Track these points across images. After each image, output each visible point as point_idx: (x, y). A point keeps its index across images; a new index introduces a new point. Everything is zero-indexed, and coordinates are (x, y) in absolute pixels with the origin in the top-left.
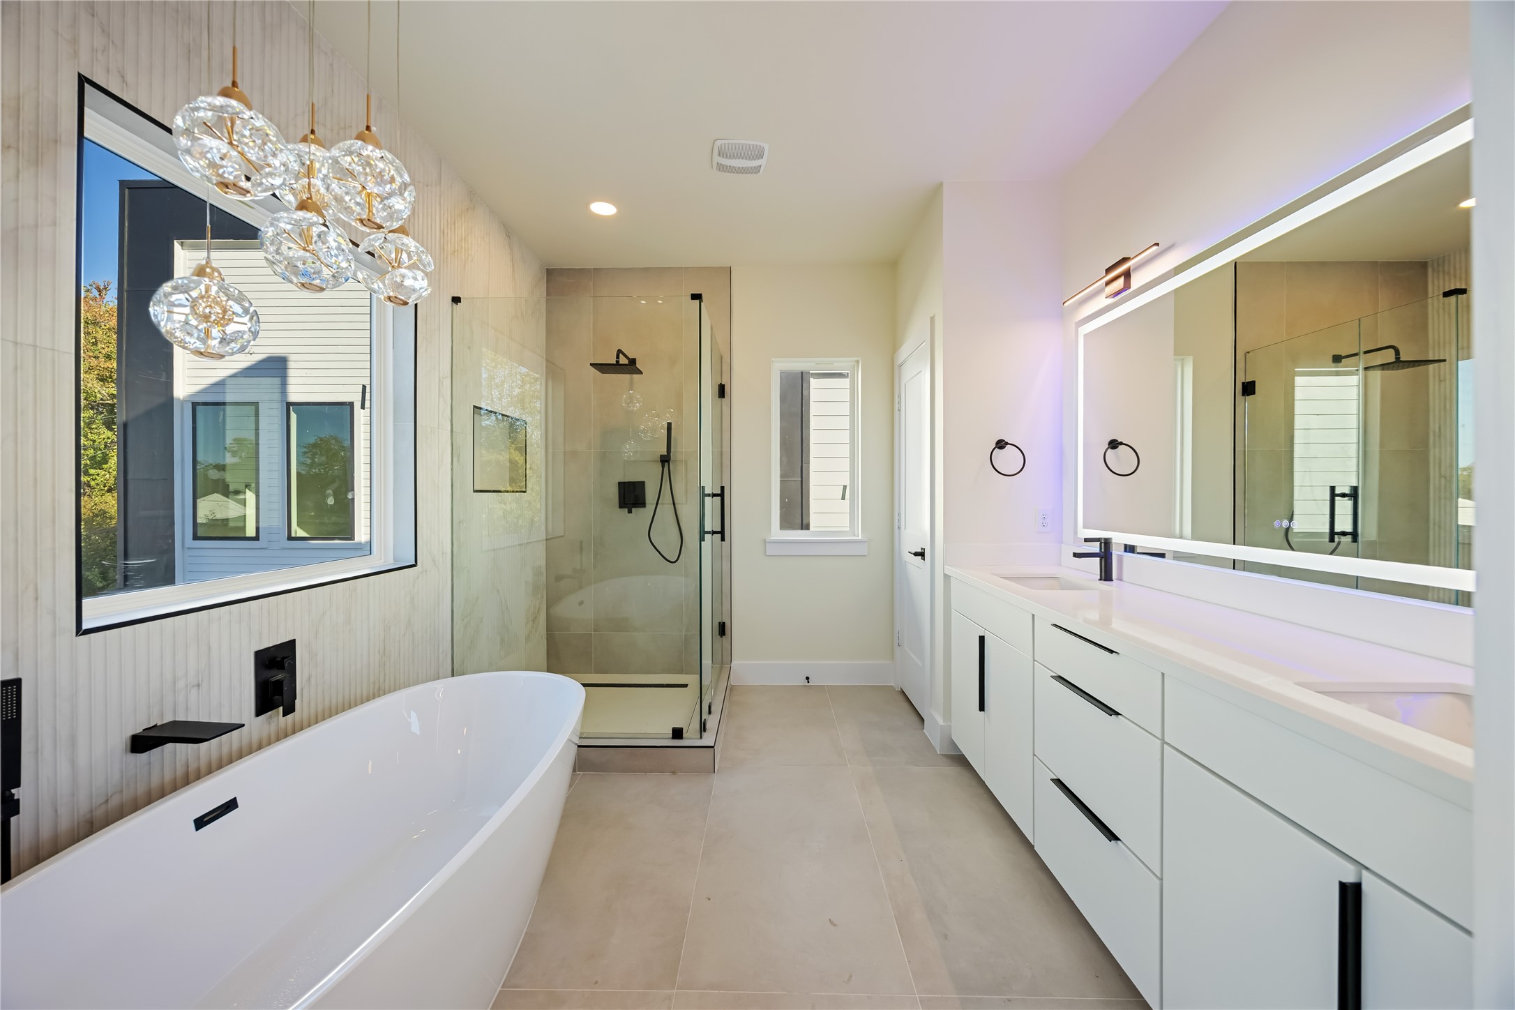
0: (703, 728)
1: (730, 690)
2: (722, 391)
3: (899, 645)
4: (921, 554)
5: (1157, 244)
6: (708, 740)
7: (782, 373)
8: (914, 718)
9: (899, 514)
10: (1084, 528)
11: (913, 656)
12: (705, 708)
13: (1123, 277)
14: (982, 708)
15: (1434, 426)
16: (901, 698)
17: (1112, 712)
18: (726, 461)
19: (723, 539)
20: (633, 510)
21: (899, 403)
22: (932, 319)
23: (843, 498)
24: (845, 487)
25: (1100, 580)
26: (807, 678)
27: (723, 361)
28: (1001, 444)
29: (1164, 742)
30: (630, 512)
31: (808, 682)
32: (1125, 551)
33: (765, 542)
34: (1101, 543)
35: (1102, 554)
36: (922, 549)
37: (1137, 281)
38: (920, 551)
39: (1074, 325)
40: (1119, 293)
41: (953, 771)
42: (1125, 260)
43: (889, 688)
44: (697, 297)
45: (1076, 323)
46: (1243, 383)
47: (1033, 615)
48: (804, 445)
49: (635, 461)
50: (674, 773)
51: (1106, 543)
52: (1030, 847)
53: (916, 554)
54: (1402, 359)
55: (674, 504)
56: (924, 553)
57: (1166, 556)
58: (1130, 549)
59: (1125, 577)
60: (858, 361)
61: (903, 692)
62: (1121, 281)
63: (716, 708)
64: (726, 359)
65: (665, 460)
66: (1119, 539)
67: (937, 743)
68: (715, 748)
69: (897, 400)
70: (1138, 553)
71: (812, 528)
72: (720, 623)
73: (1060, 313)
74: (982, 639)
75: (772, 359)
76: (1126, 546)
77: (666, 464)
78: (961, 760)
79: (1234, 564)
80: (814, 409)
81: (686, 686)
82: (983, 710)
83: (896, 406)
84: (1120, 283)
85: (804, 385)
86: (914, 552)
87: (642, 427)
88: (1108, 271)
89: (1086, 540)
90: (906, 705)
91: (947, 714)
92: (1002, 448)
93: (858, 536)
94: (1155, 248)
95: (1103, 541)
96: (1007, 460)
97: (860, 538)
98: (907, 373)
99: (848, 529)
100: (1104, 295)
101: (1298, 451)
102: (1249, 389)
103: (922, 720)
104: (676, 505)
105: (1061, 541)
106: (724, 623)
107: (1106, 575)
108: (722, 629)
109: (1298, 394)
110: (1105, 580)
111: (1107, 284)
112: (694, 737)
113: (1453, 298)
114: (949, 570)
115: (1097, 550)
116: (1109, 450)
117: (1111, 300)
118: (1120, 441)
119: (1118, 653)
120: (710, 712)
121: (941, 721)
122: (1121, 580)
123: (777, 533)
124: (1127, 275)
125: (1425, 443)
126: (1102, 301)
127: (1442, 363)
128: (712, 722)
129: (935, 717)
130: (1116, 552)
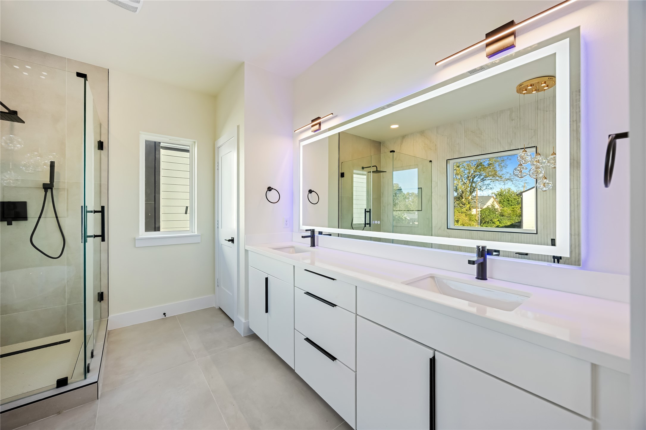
0: (87, 370)
1: (108, 334)
2: (101, 146)
3: (218, 286)
4: (232, 240)
5: (332, 114)
6: (92, 378)
7: (146, 141)
8: (228, 321)
9: (218, 221)
10: (303, 225)
11: (227, 291)
12: (89, 354)
13: (318, 125)
14: (267, 311)
15: (382, 191)
16: (220, 312)
17: (334, 305)
18: (104, 190)
19: (103, 240)
20: (13, 222)
21: (218, 166)
22: (238, 127)
23: (186, 213)
24: (187, 207)
25: (311, 246)
26: (164, 314)
27: (102, 126)
28: (270, 189)
29: (357, 315)
30: (10, 224)
31: (165, 316)
32: (319, 234)
33: (135, 239)
34: (311, 231)
35: (312, 236)
36: (232, 238)
37: (324, 127)
38: (231, 239)
39: (298, 141)
40: (317, 131)
41: (251, 344)
42: (319, 118)
43: (213, 308)
44: (83, 76)
45: (299, 140)
46: (341, 173)
47: (294, 266)
48: (156, 185)
49: (15, 187)
50: (59, 413)
51: (313, 231)
52: (292, 371)
53: (229, 241)
54: (378, 170)
55: (57, 217)
56: (233, 239)
57: (332, 235)
58: (320, 233)
59: (319, 245)
60: (195, 142)
61: (220, 309)
62: (318, 126)
63: (98, 353)
64: (104, 125)
65: (48, 187)
66: (317, 229)
67: (242, 331)
68: (99, 382)
69: (216, 164)
70: (323, 235)
71: (161, 230)
72: (99, 293)
73: (292, 135)
74: (267, 279)
75: (140, 132)
76: (319, 232)
77: (49, 191)
78: (254, 337)
79: (339, 235)
80: (162, 165)
81: (69, 341)
82: (268, 312)
83: (216, 168)
84: (317, 127)
85: (156, 152)
86: (228, 240)
87: (23, 163)
88: (313, 121)
89: (306, 230)
90: (223, 316)
91: (247, 317)
92: (270, 190)
93: (195, 233)
94: (332, 115)
95: (312, 231)
96: (272, 195)
97: (196, 233)
98: (223, 152)
99: (188, 229)
100: (310, 131)
101: (354, 197)
102: (342, 175)
103: (233, 322)
104: (59, 218)
105: (292, 231)
106: (102, 293)
107: (313, 245)
108: (101, 297)
109: (354, 180)
110: (313, 246)
111: (312, 126)
112: (79, 380)
113: (392, 153)
114: (247, 248)
115: (310, 234)
116: (309, 194)
117: (313, 133)
118: (312, 190)
119: (336, 280)
120: (92, 356)
121: (243, 320)
122: (318, 246)
123: (143, 234)
124: (320, 124)
125: (380, 197)
126: (310, 133)
127: (385, 173)
128: (94, 364)
129: (240, 320)
130: (316, 234)
